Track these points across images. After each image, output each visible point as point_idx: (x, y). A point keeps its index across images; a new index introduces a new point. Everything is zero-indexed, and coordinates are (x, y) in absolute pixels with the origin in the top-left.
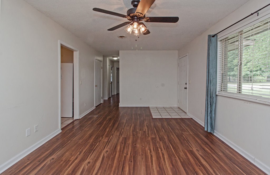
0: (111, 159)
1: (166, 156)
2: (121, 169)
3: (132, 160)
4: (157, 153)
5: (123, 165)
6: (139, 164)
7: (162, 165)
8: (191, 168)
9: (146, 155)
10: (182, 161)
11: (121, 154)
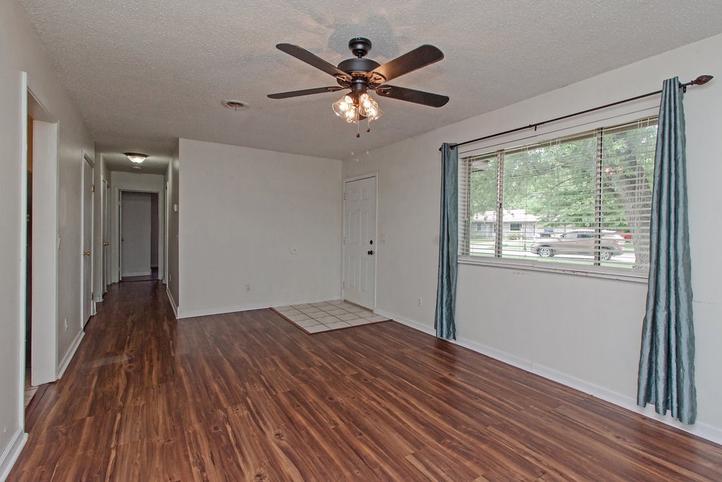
0: (309, 447)
1: (413, 401)
2: (354, 456)
3: (360, 431)
4: (394, 401)
5: (351, 447)
6: (380, 433)
7: (421, 417)
8: (467, 406)
9: (376, 412)
10: (445, 399)
11: (321, 428)
